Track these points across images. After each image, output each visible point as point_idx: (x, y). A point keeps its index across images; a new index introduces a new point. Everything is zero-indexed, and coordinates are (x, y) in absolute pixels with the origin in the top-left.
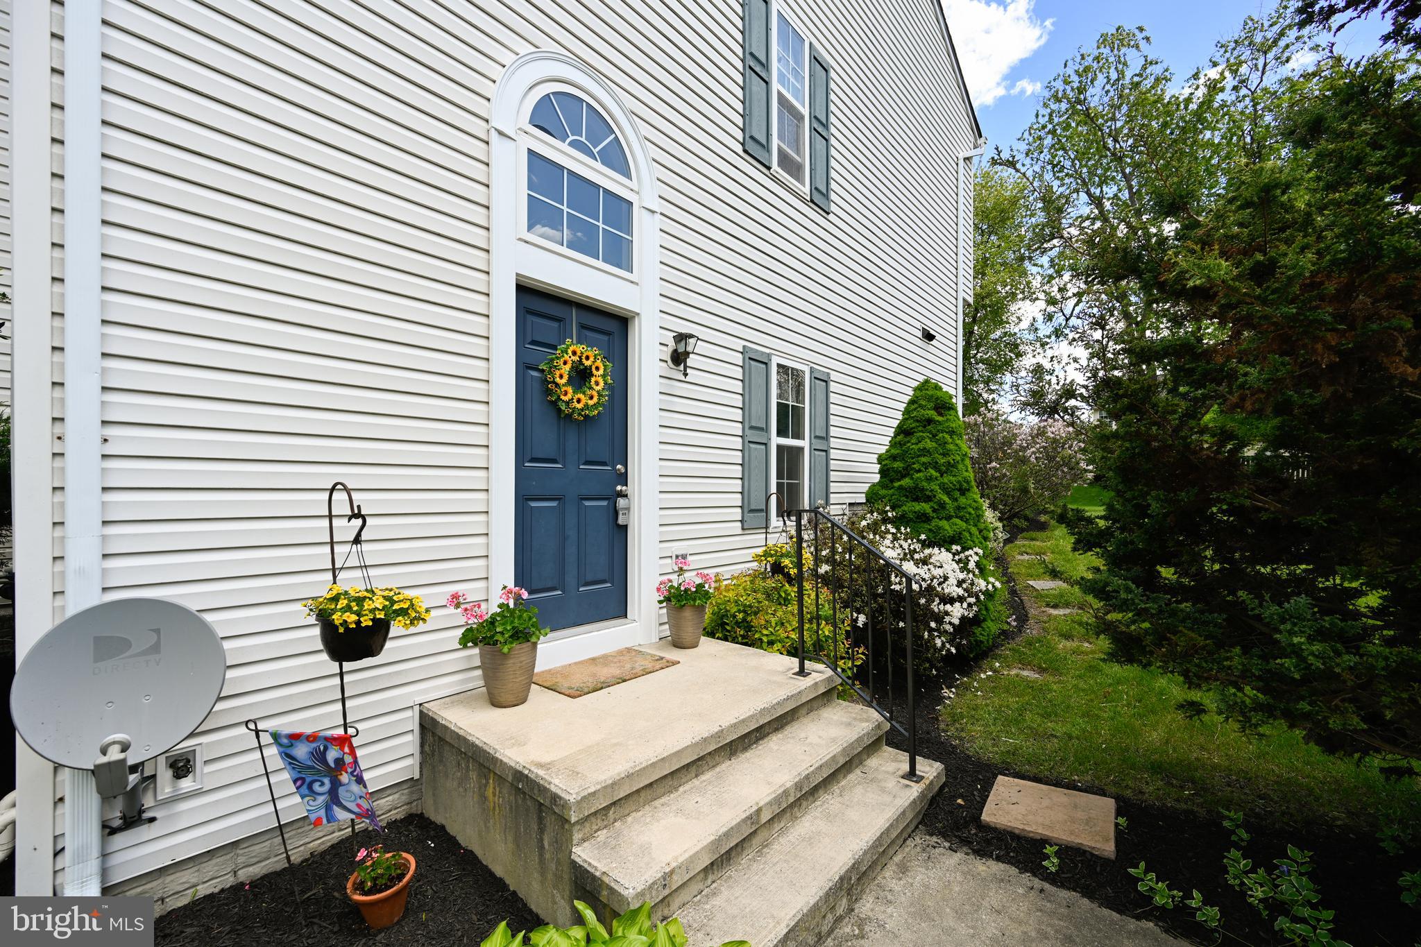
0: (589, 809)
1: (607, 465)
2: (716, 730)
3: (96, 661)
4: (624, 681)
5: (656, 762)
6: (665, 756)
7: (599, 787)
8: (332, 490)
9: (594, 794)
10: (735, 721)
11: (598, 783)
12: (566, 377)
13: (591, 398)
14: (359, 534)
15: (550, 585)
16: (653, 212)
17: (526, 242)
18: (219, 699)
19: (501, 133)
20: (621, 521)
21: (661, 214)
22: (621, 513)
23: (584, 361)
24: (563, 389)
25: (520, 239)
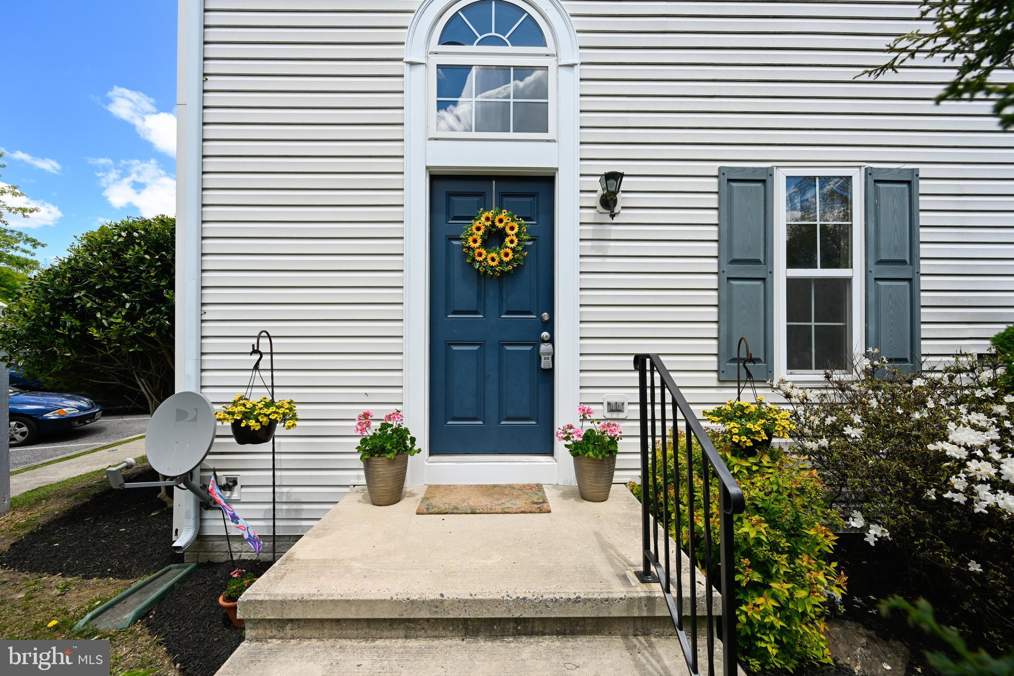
0: (255, 614)
1: (531, 314)
2: (432, 597)
3: (176, 421)
4: (474, 513)
5: (338, 601)
6: (351, 599)
7: (267, 598)
8: (259, 337)
9: (261, 602)
10: (468, 597)
11: (269, 595)
12: (479, 241)
13: (506, 255)
14: (258, 363)
15: (470, 415)
16: (572, 66)
17: (436, 139)
18: (208, 453)
19: (412, 64)
20: (545, 364)
21: (582, 64)
22: (543, 357)
23: (497, 224)
24: (477, 251)
25: (430, 139)
